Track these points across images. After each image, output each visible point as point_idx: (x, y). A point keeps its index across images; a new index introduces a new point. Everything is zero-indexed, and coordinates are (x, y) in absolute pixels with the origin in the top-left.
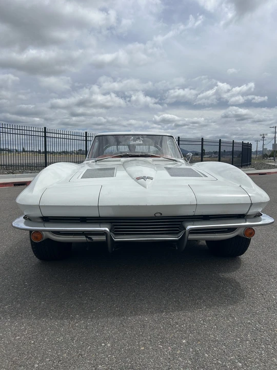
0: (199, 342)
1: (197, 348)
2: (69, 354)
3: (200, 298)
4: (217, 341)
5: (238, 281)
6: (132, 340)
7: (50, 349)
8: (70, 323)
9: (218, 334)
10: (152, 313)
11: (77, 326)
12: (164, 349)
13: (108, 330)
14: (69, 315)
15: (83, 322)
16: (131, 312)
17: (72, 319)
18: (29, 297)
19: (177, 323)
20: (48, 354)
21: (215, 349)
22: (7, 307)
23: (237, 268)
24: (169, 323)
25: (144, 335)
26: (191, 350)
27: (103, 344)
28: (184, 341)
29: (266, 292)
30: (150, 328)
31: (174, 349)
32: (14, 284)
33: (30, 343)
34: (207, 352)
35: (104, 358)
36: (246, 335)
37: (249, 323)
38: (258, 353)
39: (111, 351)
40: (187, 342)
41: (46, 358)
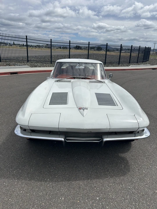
0: (105, 199)
1: (103, 203)
2: (45, 203)
3: (108, 171)
4: (113, 199)
5: (128, 159)
6: (74, 196)
7: (36, 200)
8: (45, 184)
9: (114, 195)
10: (84, 179)
11: (48, 186)
12: (88, 202)
13: (63, 189)
14: (44, 179)
15: (51, 183)
16: (74, 179)
17: (46, 181)
18: (25, 166)
19: (95, 187)
20: (35, 203)
21: (111, 204)
22: (14, 172)
23: (129, 150)
24: (91, 186)
25: (79, 193)
26: (101, 204)
27: (60, 198)
28: (98, 198)
29: (141, 168)
30: (82, 189)
31: (93, 203)
32: (17, 156)
33: (28, 196)
34: (108, 205)
35: (61, 207)
36: (127, 196)
37: (129, 189)
38: (131, 207)
39: (64, 202)
40: (99, 199)
41: (35, 205)
